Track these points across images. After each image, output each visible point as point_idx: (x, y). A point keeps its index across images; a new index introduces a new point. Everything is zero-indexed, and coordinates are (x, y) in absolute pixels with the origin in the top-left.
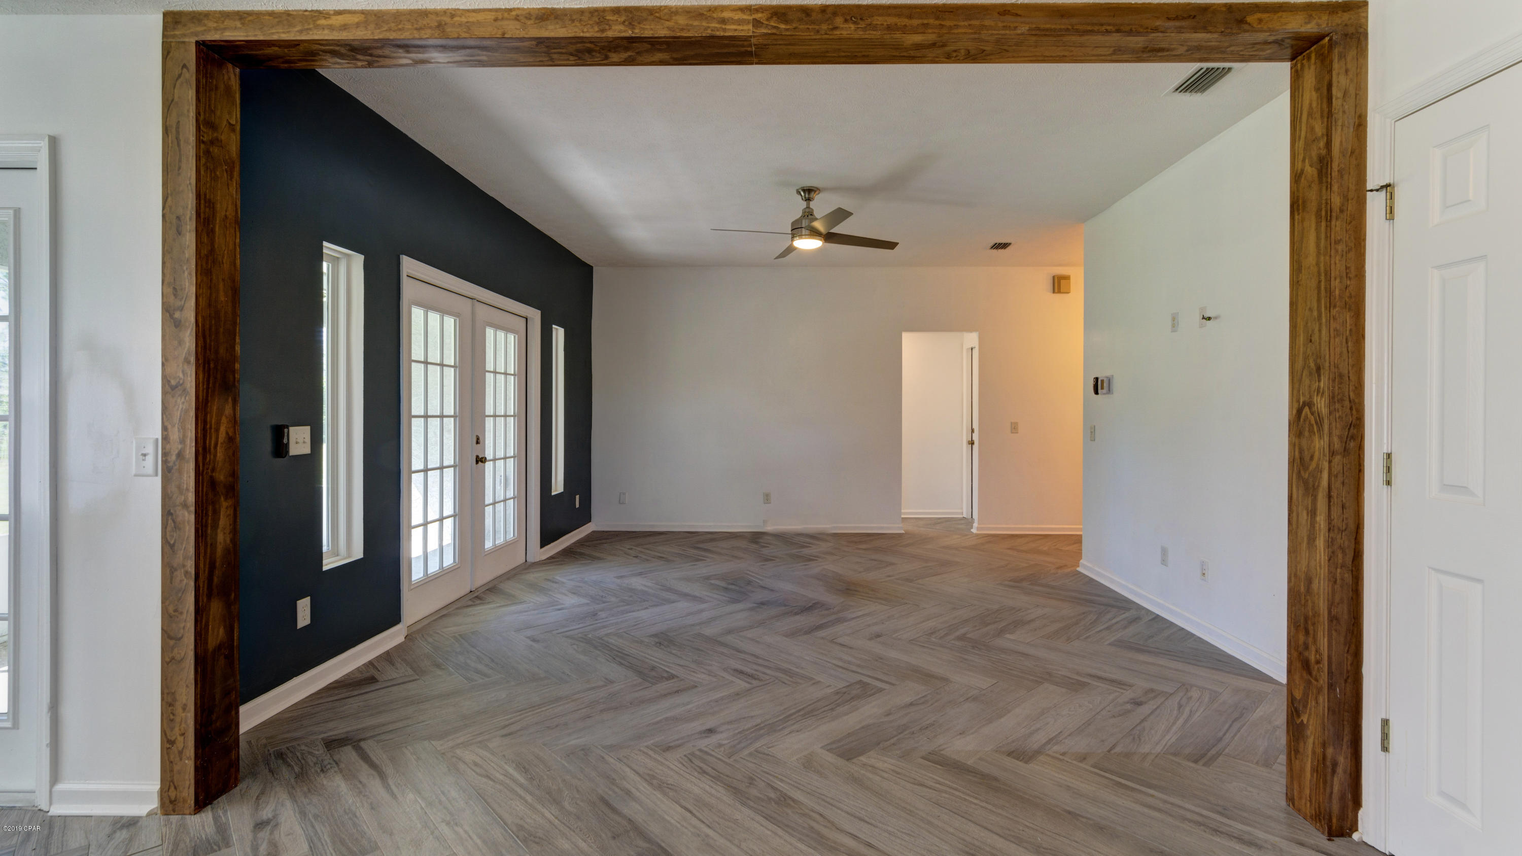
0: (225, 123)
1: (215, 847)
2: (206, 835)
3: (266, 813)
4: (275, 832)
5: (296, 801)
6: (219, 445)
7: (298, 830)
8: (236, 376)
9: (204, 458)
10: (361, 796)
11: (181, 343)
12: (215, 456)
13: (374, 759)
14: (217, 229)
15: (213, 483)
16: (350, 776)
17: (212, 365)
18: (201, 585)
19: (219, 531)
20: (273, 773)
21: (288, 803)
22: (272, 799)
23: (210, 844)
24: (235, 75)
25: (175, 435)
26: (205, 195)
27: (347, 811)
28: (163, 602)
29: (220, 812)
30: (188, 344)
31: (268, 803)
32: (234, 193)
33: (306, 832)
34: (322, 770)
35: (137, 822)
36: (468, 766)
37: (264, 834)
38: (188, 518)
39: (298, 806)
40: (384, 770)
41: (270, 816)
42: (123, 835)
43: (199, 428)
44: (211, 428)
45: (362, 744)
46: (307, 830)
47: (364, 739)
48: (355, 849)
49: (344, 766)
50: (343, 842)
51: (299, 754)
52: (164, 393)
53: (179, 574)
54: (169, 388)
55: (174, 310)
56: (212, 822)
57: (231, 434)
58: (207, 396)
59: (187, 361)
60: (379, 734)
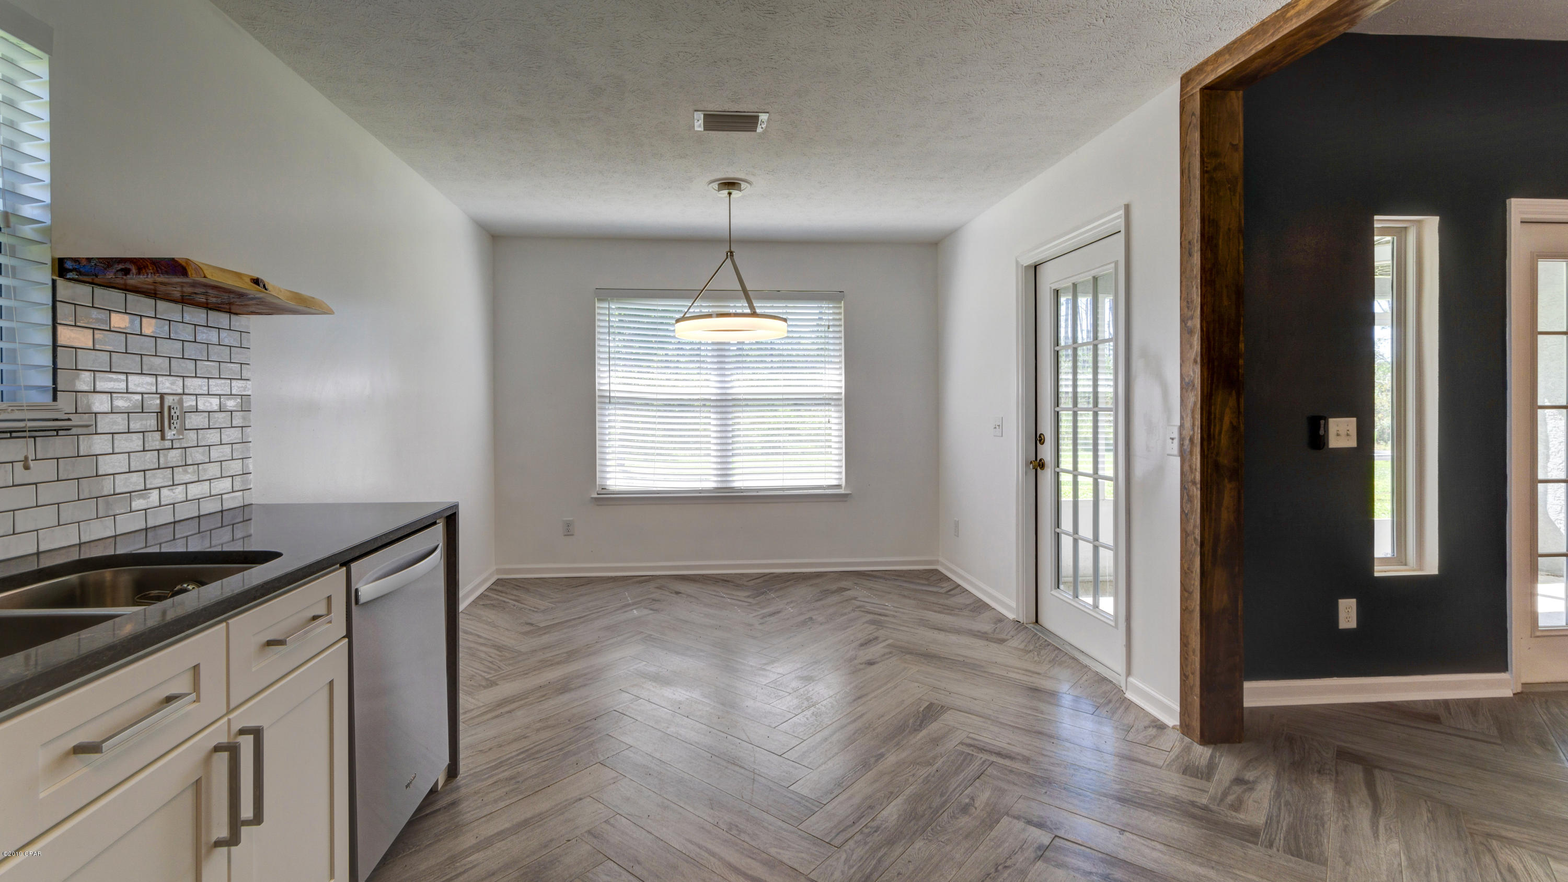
0: (1228, 145)
1: (1199, 775)
2: (1199, 763)
3: (1250, 775)
4: (1247, 793)
5: (1279, 782)
6: (1223, 433)
7: (1266, 804)
8: (1240, 371)
9: (1209, 444)
10: (1341, 814)
11: (1191, 346)
12: (1219, 442)
13: (1379, 790)
14: (1220, 243)
15: (1217, 466)
16: (1343, 791)
17: (1216, 363)
18: (1206, 552)
19: (1223, 509)
20: (1274, 750)
21: (1271, 779)
22: (1261, 768)
23: (1198, 771)
24: (1238, 98)
25: (1188, 424)
26: (1209, 216)
27: (1319, 817)
28: (1181, 560)
29: (1218, 754)
30: (1196, 347)
31: (1256, 769)
32: (1238, 205)
33: (1271, 810)
34: (1319, 772)
35: (1165, 728)
36: (1497, 865)
37: (1238, 789)
38: (1196, 492)
39: (1278, 786)
40: (1383, 806)
41: (1251, 779)
42: (1152, 731)
43: (1204, 418)
44: (1215, 418)
45: (1377, 772)
46: (1273, 809)
47: (1381, 768)
48: (1303, 850)
49: (1342, 780)
50: (1296, 838)
51: (1307, 746)
52: (1182, 388)
53: (1190, 538)
54: (1185, 386)
55: (1188, 320)
56: (1208, 758)
57: (1235, 424)
58: (1211, 389)
59: (1195, 362)
60: (1403, 773)
